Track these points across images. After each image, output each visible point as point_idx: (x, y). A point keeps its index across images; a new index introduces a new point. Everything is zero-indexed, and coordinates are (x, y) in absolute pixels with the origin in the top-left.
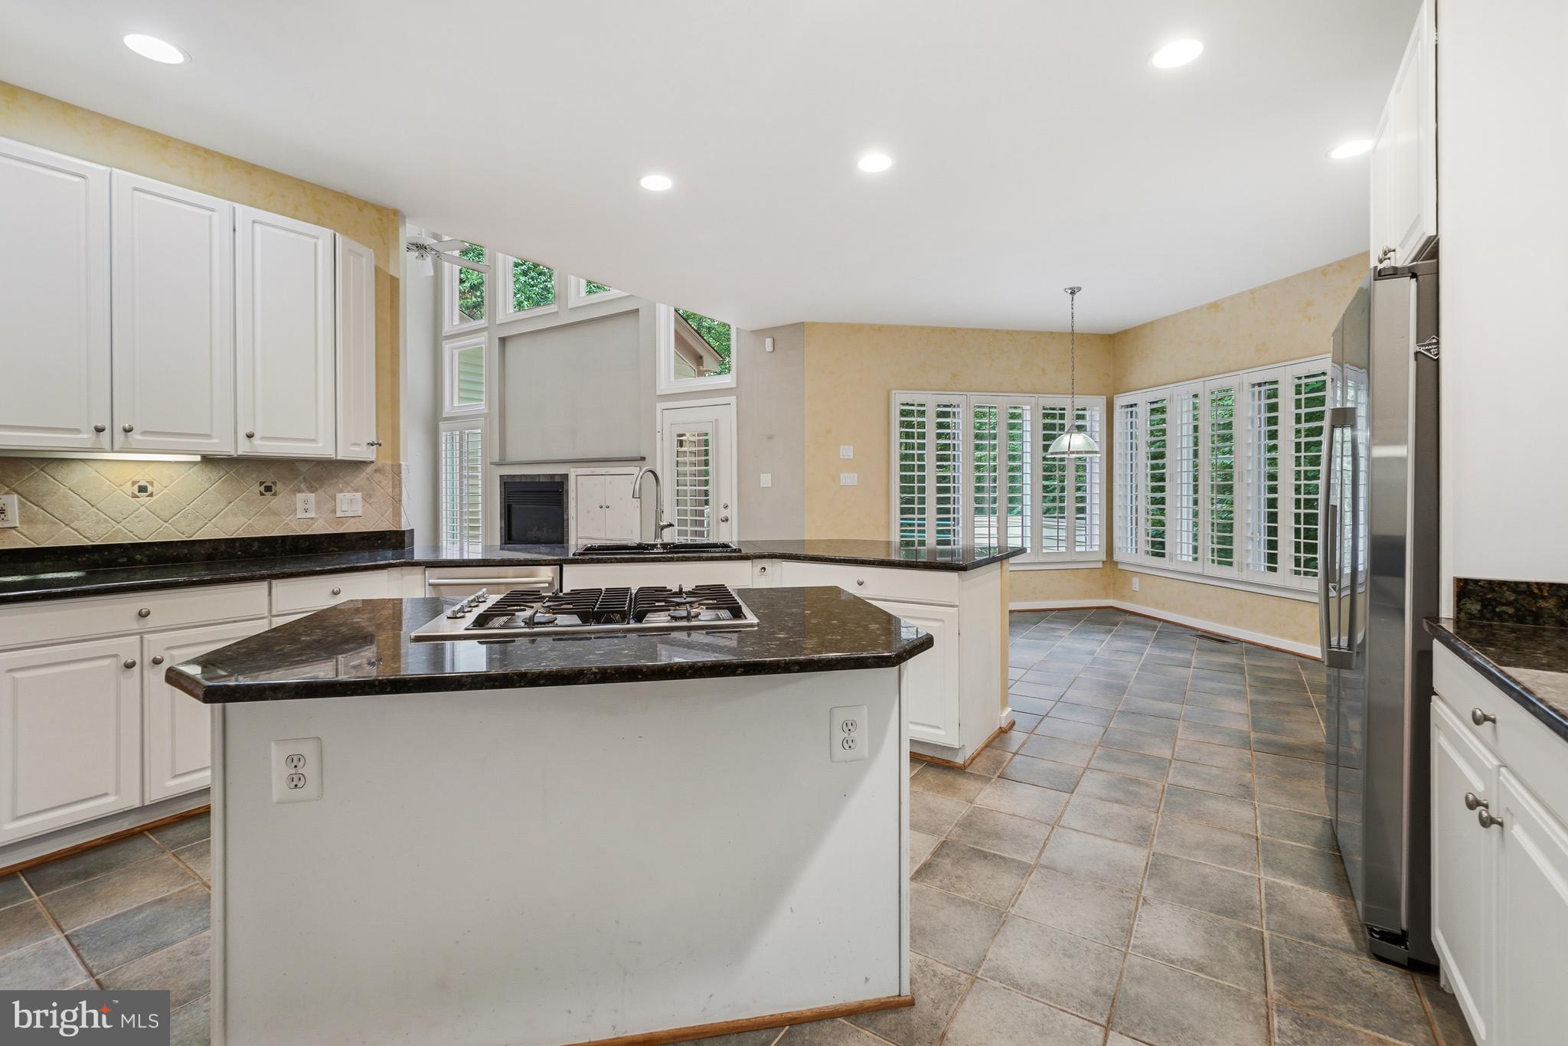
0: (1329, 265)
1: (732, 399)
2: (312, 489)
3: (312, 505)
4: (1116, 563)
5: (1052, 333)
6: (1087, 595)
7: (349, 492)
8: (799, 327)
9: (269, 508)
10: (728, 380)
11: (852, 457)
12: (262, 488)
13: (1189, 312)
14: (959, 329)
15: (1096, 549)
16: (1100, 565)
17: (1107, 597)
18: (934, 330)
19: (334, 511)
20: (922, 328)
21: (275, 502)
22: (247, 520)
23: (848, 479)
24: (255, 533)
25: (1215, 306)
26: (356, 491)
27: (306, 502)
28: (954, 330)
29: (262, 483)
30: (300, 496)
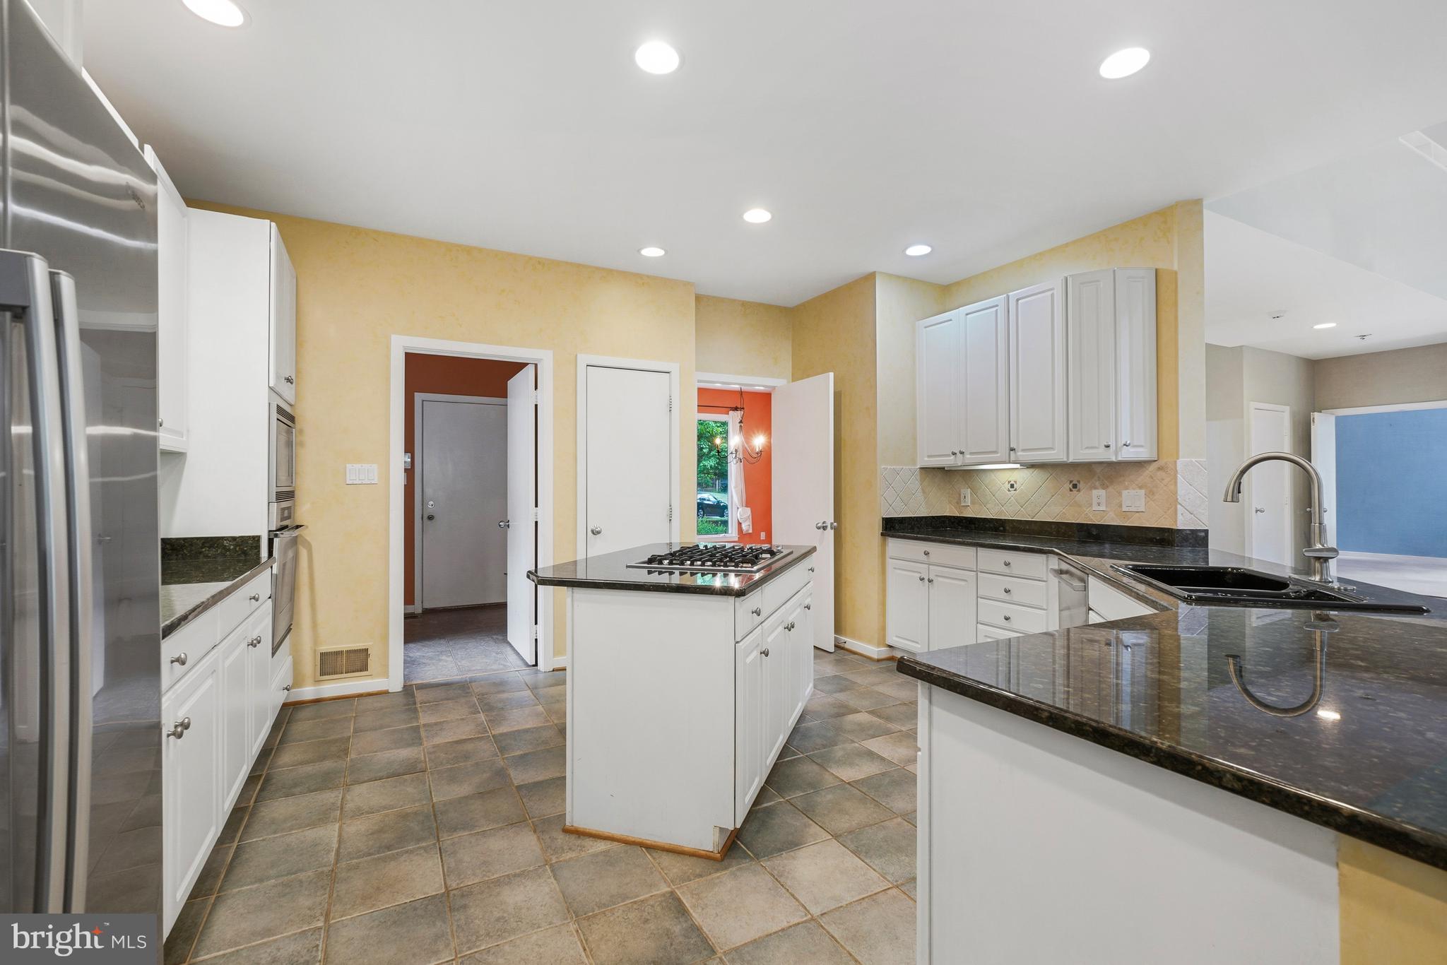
2: (1104, 487)
3: (1103, 500)
7: (1134, 489)
9: (1075, 501)
12: (1071, 486)
19: (1121, 506)
21: (1080, 496)
22: (1062, 509)
24: (1067, 520)
26: (1141, 488)
27: (1098, 497)
29: (1071, 482)
30: (1095, 492)
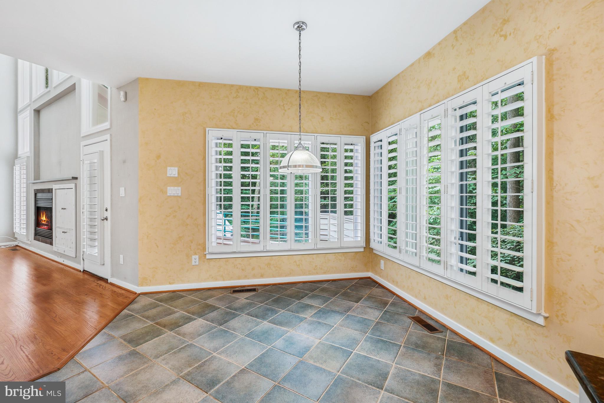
1: (109, 137)
4: (372, 249)
5: (328, 93)
6: (353, 270)
11: (176, 175)
14: (260, 88)
15: (359, 239)
16: (362, 250)
17: (368, 271)
18: (240, 88)
20: (232, 86)
23: (173, 191)
28: (257, 89)
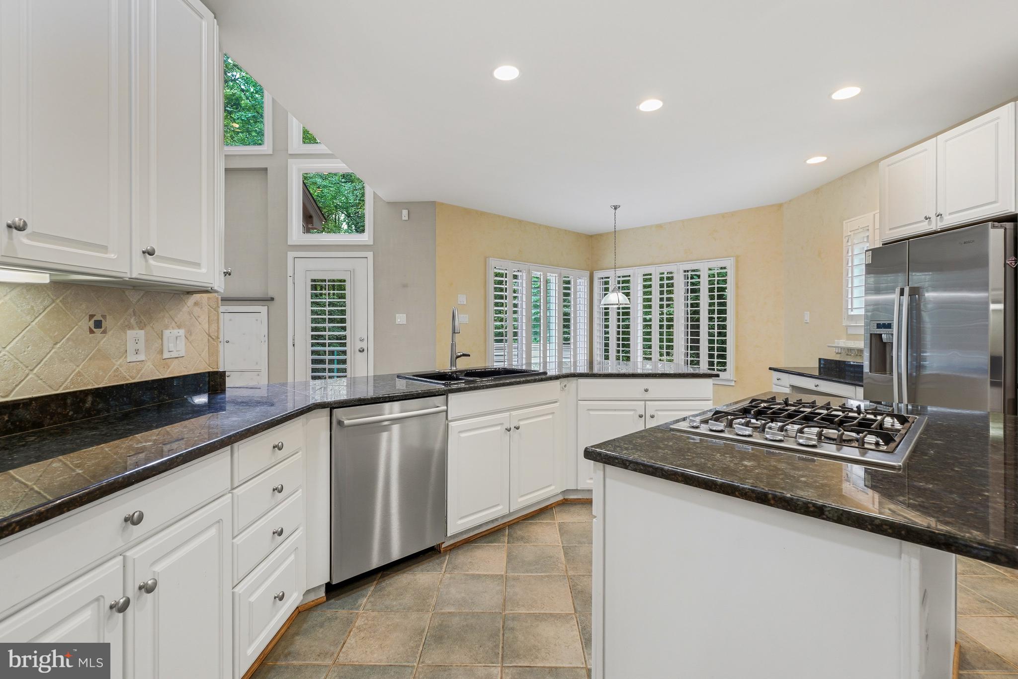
0: (726, 213)
1: (370, 255)
2: (141, 326)
3: (141, 346)
7: (173, 328)
8: (432, 205)
9: (99, 350)
10: (365, 238)
11: (465, 303)
12: (92, 324)
13: (644, 227)
18: (510, 219)
19: (161, 352)
20: (504, 217)
21: (106, 341)
22: (75, 367)
23: (463, 318)
25: (660, 226)
26: (179, 327)
27: (136, 341)
29: (91, 317)
30: (131, 334)
